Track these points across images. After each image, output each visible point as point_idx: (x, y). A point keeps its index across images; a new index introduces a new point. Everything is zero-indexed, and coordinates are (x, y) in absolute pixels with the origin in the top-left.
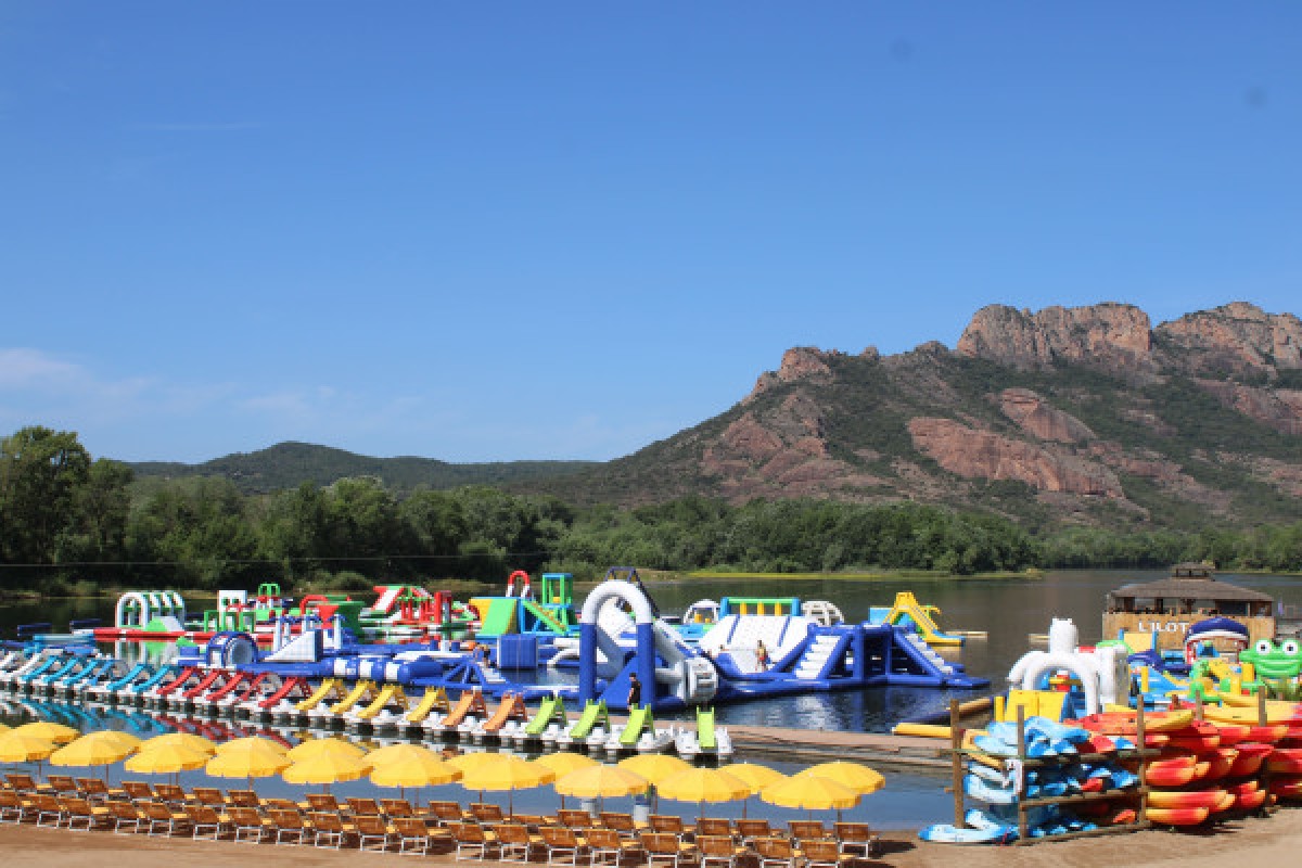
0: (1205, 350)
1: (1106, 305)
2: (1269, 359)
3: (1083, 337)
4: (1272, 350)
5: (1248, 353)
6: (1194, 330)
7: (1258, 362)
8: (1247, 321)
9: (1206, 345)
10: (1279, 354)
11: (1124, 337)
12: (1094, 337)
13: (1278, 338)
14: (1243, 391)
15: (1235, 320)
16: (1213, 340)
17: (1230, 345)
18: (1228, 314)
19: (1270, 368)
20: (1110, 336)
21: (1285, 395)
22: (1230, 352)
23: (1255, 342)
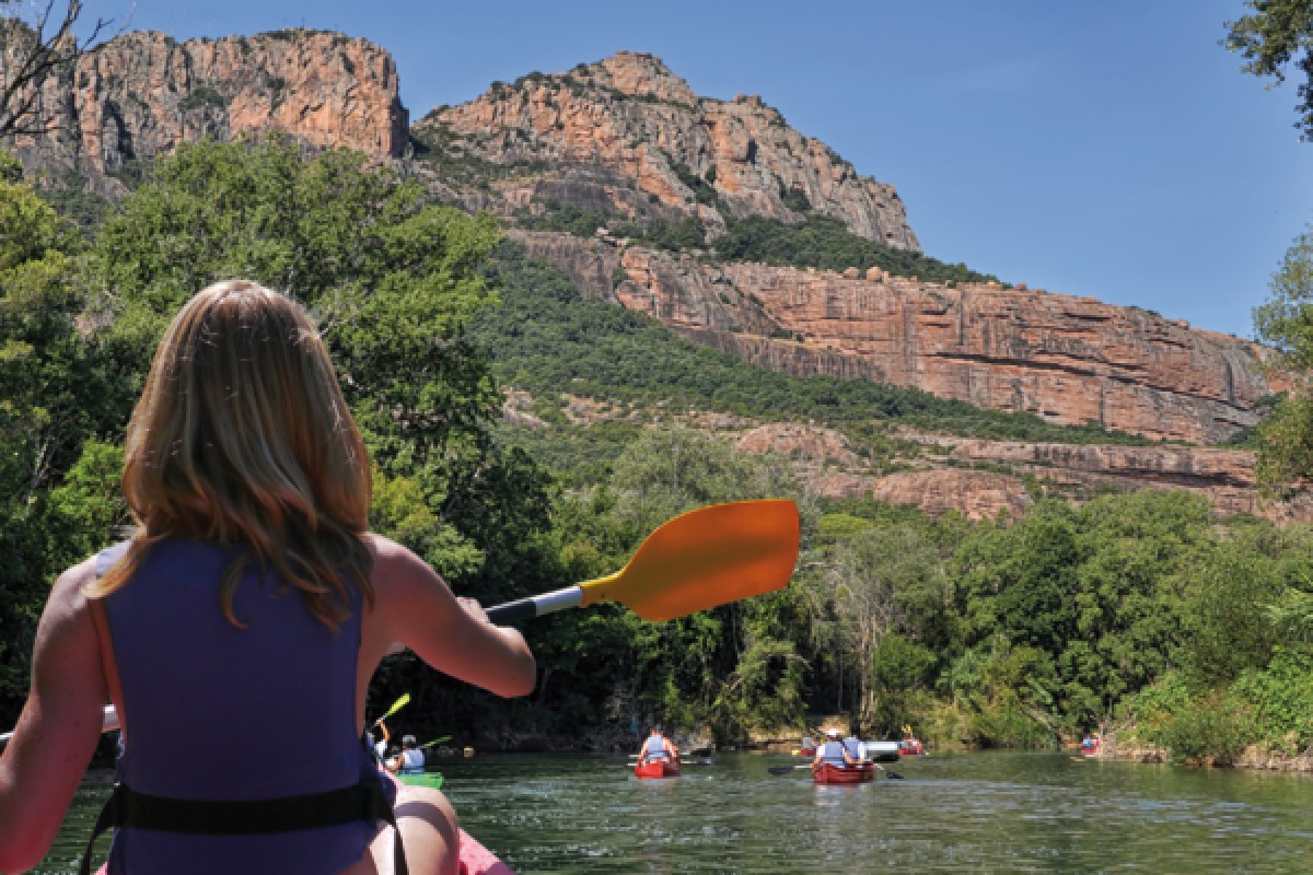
0: (540, 166)
1: (279, 36)
2: (703, 190)
3: (217, 114)
4: (712, 176)
5: (654, 175)
6: (513, 119)
7: (677, 198)
8: (651, 98)
9: (545, 154)
10: (730, 183)
11: (323, 118)
12: (247, 114)
13: (726, 144)
14: (640, 263)
15: (619, 97)
16: (562, 142)
17: (609, 153)
18: (598, 79)
19: (708, 213)
20: (287, 113)
21: (747, 275)
22: (606, 171)
23: (672, 147)
